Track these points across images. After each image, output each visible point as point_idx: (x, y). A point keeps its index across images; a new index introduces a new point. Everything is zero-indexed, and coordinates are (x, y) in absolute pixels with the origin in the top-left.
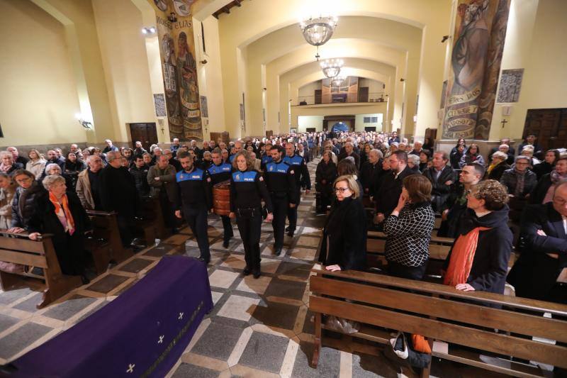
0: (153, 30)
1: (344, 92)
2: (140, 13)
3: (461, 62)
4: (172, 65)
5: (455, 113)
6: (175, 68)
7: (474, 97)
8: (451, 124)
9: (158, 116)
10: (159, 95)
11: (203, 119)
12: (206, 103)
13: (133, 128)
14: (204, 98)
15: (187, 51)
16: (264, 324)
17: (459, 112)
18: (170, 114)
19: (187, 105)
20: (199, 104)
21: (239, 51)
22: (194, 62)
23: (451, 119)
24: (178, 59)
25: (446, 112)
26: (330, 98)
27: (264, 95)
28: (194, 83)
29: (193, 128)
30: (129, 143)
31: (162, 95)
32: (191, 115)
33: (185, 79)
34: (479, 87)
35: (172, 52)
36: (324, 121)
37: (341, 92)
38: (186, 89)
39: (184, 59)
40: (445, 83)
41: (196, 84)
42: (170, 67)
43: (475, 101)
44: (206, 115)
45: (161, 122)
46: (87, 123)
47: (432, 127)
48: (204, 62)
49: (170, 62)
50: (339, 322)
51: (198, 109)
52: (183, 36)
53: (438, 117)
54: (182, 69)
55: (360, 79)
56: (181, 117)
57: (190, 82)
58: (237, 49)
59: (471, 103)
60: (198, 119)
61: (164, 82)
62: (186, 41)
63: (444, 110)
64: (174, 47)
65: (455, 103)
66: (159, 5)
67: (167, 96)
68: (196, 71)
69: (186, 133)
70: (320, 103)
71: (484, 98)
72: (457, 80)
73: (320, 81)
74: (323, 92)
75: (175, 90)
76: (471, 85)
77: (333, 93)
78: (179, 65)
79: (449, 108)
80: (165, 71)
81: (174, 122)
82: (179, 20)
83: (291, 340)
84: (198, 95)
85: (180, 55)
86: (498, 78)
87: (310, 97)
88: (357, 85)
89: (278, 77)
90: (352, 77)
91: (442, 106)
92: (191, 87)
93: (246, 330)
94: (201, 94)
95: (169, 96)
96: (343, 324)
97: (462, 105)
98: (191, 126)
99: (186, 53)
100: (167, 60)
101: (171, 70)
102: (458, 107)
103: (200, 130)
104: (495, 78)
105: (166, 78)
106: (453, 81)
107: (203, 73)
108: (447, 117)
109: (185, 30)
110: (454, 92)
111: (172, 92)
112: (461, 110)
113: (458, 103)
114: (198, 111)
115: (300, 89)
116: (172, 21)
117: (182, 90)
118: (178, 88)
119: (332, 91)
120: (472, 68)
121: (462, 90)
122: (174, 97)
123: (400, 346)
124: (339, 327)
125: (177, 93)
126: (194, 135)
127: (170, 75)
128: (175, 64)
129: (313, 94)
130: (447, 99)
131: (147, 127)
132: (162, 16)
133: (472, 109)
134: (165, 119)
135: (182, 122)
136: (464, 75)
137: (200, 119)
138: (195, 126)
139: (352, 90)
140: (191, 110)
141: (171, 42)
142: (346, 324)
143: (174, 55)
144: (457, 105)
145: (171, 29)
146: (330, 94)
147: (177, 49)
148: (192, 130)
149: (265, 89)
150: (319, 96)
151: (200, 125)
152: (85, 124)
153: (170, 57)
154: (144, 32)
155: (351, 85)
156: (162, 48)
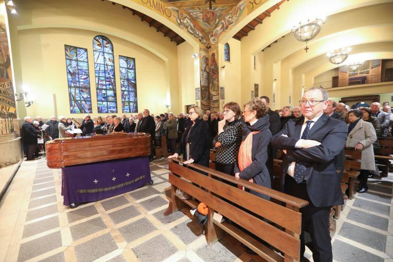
0: (197, 55)
1: (364, 75)
2: (193, 48)
6: (208, 73)
9: (196, 100)
10: (197, 88)
11: (221, 101)
12: (223, 91)
14: (222, 88)
15: (215, 62)
18: (202, 98)
19: (213, 93)
20: (218, 92)
22: (218, 68)
24: (210, 68)
26: (348, 82)
28: (217, 79)
29: (215, 106)
31: (199, 88)
32: (214, 98)
33: (213, 78)
35: (207, 64)
37: (359, 76)
38: (213, 84)
39: (213, 67)
41: (218, 81)
42: (205, 73)
44: (223, 99)
45: (197, 103)
48: (223, 67)
49: (205, 70)
51: (218, 95)
52: (213, 55)
54: (211, 73)
55: (384, 61)
56: (209, 100)
57: (215, 80)
60: (217, 101)
61: (201, 81)
62: (214, 57)
64: (208, 61)
66: (202, 42)
67: (201, 89)
68: (218, 73)
70: (337, 86)
73: (337, 69)
74: (339, 78)
77: (350, 77)
78: (210, 71)
80: (202, 76)
81: (205, 103)
82: (212, 47)
84: (218, 86)
85: (211, 65)
87: (328, 81)
88: (380, 68)
90: (373, 61)
92: (215, 82)
94: (220, 86)
95: (203, 89)
98: (214, 105)
99: (214, 64)
100: (203, 69)
101: (205, 74)
103: (218, 107)
105: (202, 79)
107: (222, 74)
109: (214, 52)
111: (205, 86)
115: (316, 78)
116: (208, 48)
117: (211, 85)
118: (209, 84)
119: (349, 76)
122: (206, 89)
125: (208, 87)
127: (204, 77)
128: (208, 71)
129: (331, 79)
132: (203, 47)
134: (199, 101)
135: (209, 103)
137: (219, 101)
138: (216, 105)
139: (374, 72)
140: (214, 96)
141: (207, 59)
143: (208, 66)
145: (208, 52)
146: (348, 78)
147: (210, 62)
148: (214, 108)
149: (276, 80)
150: (336, 82)
151: (219, 104)
152: (167, 106)
153: (205, 67)
154: (193, 56)
155: (372, 68)
156: (201, 63)
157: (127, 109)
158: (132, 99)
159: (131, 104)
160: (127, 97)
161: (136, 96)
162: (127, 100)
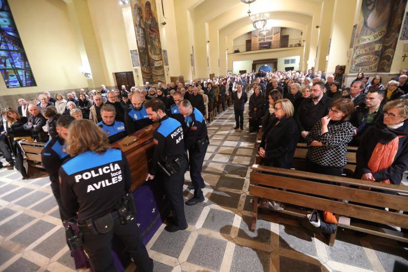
0: (127, 2)
1: (269, 40)
3: (370, 7)
4: (142, 28)
5: (362, 51)
6: (144, 30)
7: (379, 37)
8: (358, 61)
9: (134, 66)
10: (134, 51)
11: (165, 67)
12: (166, 54)
13: (117, 76)
14: (165, 52)
15: (152, 16)
16: (218, 204)
17: (365, 51)
18: (142, 64)
19: (153, 57)
20: (161, 56)
21: (188, 13)
22: (157, 24)
23: (358, 56)
24: (145, 22)
25: (354, 51)
26: (258, 46)
27: (208, 46)
28: (157, 40)
29: (158, 74)
30: (116, 87)
31: (136, 51)
32: (156, 64)
33: (151, 37)
34: (384, 28)
35: (141, 18)
36: (253, 64)
37: (266, 41)
38: (152, 45)
39: (149, 22)
40: (355, 26)
41: (159, 41)
42: (140, 29)
43: (380, 40)
44: (167, 64)
45: (136, 70)
46: (87, 74)
47: (341, 64)
48: (164, 24)
49: (140, 25)
50: (270, 203)
51: (161, 60)
52: (148, 4)
53: (347, 55)
54: (148, 30)
55: (282, 29)
56: (150, 67)
57: (155, 40)
58: (187, 11)
59: (376, 42)
60: (161, 67)
61: (137, 41)
62: (150, 8)
63: (352, 49)
64: (142, 13)
65: (363, 43)
67: (139, 52)
68: (158, 31)
69: (154, 78)
70: (250, 50)
71: (388, 38)
72: (365, 23)
73: (250, 33)
74: (252, 41)
75: (144, 46)
76: (378, 27)
77: (260, 42)
78: (147, 28)
79: (357, 48)
80: (137, 32)
81: (145, 70)
83: (236, 215)
84: (160, 49)
85: (147, 19)
86: (402, 19)
87: (242, 46)
88: (279, 34)
89: (218, 31)
90: (276, 27)
91: (351, 46)
92: (156, 43)
93: (205, 207)
94: (163, 48)
95: (141, 51)
96: (273, 205)
97: (369, 44)
98: (157, 72)
99: (151, 17)
100: (138, 24)
101: (141, 32)
102: (365, 46)
103: (163, 75)
104: (400, 20)
105: (138, 38)
106: (362, 25)
107: (163, 32)
108: (355, 55)
110: (362, 34)
111: (143, 48)
112: (367, 48)
113: (365, 43)
114: (161, 61)
115: (235, 40)
117: (149, 46)
118: (146, 44)
119: (259, 40)
120: (379, 12)
121: (369, 32)
122: (144, 52)
123: (315, 219)
124: (270, 206)
125: (146, 49)
126: (159, 78)
127: (141, 36)
128: (143, 27)
129: (244, 43)
130: (356, 40)
131: (127, 75)
133: (377, 47)
134: (139, 68)
135: (151, 70)
136: (371, 19)
137: (163, 67)
138: (159, 72)
139: (275, 39)
140: (157, 61)
141: (140, 9)
142: (275, 204)
143: (143, 20)
144: (364, 44)
146: (258, 42)
147: (144, 15)
148: (157, 76)
149: (209, 42)
150: (249, 45)
151: (163, 71)
152: (86, 75)
153: (140, 21)
154: (121, 3)
155: (274, 35)
156: (134, 15)
157: (15, 82)
158: (19, 65)
159: (20, 73)
160: (8, 61)
161: (24, 58)
162: (9, 66)
